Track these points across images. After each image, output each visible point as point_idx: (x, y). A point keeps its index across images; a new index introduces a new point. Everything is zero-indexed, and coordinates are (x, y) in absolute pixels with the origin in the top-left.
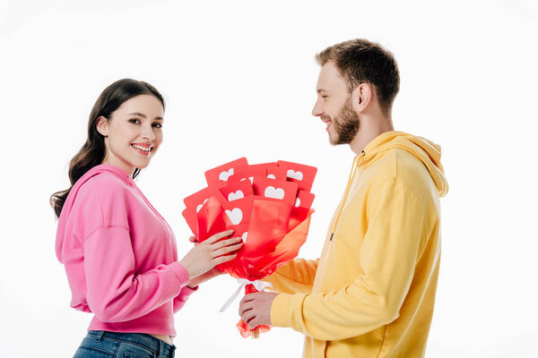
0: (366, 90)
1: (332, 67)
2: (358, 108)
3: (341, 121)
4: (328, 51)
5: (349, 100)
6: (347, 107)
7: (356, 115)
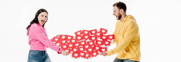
0: (122, 10)
1: (116, 7)
2: (121, 13)
3: (118, 16)
4: (115, 4)
5: (119, 12)
6: (119, 13)
7: (121, 14)
